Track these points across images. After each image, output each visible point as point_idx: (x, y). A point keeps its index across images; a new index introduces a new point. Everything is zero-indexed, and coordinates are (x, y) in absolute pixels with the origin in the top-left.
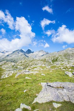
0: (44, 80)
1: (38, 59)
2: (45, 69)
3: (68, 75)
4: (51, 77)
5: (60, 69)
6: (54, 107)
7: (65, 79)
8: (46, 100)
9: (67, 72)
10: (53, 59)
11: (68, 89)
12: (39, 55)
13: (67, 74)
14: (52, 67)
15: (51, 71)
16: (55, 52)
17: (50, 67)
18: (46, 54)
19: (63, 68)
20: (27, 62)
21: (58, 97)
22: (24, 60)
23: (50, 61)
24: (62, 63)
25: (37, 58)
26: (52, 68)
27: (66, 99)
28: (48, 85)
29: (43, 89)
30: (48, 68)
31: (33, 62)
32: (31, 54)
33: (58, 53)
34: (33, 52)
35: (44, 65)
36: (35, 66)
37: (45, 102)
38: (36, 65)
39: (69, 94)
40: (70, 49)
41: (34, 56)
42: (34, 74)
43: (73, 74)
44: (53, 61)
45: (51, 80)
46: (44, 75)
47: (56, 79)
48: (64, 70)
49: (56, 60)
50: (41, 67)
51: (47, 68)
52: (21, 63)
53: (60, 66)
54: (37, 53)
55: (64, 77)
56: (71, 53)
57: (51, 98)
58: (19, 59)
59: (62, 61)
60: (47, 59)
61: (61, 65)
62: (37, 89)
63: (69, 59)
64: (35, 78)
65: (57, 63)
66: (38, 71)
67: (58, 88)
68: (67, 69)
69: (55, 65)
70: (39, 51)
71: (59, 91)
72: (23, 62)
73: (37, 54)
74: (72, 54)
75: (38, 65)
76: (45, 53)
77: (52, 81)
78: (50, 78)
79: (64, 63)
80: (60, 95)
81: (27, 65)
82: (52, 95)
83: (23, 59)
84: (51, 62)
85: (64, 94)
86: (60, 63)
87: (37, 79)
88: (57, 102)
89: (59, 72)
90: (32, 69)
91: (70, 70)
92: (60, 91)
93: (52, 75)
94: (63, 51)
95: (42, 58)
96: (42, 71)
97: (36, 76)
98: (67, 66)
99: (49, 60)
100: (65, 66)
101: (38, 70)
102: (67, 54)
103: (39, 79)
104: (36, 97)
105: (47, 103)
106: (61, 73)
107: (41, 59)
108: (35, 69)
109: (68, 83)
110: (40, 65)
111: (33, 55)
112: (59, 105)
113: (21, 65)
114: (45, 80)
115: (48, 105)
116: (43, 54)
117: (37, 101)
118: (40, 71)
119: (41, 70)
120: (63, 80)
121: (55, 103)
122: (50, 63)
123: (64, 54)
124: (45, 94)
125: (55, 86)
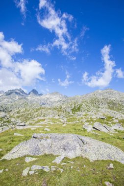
1: (50, 107)
10: (73, 106)
12: (51, 100)
19: (86, 122)
20: (28, 111)
22: (24, 107)
23: (69, 110)
24: (87, 113)
26: (70, 121)
31: (40, 112)
33: (82, 97)
36: (42, 118)
38: (44, 116)
40: (100, 91)
44: (74, 110)
49: (79, 109)
52: (18, 112)
53: (82, 118)
54: (47, 96)
56: (102, 97)
58: (15, 107)
59: (88, 111)
60: (63, 107)
63: (99, 107)
70: (52, 94)
72: (22, 111)
73: (48, 98)
74: (103, 99)
75: (47, 117)
81: (29, 117)
83: (23, 106)
84: (71, 112)
90: (35, 122)
95: (55, 105)
99: (67, 109)
100: (90, 117)
102: (95, 99)
107: (54, 107)
110: (51, 117)
111: (41, 100)
113: (18, 117)
122: (69, 113)
123: (90, 99)
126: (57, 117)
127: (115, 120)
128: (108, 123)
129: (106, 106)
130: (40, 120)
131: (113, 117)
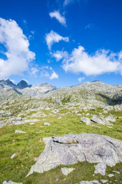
0: (47, 133)
1: (39, 98)
2: (51, 114)
3: (85, 123)
4: (60, 127)
5: (74, 113)
6: (63, 175)
7: (81, 128)
8: (50, 165)
9: (84, 117)
10: (63, 97)
11: (84, 143)
12: (40, 91)
13: (84, 121)
14: (62, 110)
15: (60, 117)
16: (66, 88)
17: (58, 111)
18: (52, 90)
19: (78, 113)
20: (18, 102)
21: (69, 157)
22: (13, 99)
23: (59, 101)
24: (77, 105)
25: (37, 97)
26: (62, 113)
27: (81, 159)
28: (54, 141)
29: (46, 148)
30: (56, 113)
31: (30, 103)
32: (28, 88)
33: (71, 88)
34: (30, 86)
35: (49, 109)
36: (34, 110)
37: (49, 169)
38: (35, 107)
39: (85, 151)
40: (89, 83)
41: (32, 93)
42: (31, 124)
43: (91, 120)
44: (64, 101)
45: (59, 132)
46: (49, 125)
47: (68, 130)
48: (79, 115)
49: (69, 100)
50: (43, 111)
51: (53, 113)
52: (7, 104)
54: (37, 88)
55: (79, 126)
56: (90, 89)
57: (58, 162)
58: (3, 98)
59: (77, 102)
60: (53, 98)
61: (75, 108)
62: (35, 150)
63: (87, 98)
64: (33, 131)
65: (70, 104)
66: (38, 118)
67: (70, 144)
68: (83, 114)
69: (66, 107)
70: (42, 85)
71: (71, 148)
72: (11, 103)
73: (38, 90)
75: (38, 109)
76: (51, 88)
77: (61, 134)
78: (59, 129)
79: (79, 104)
80: (72, 154)
81: (19, 108)
82: (60, 155)
83: (12, 97)
84: (61, 103)
85: (78, 152)
86: (73, 104)
87: (37, 132)
88: (67, 167)
89: (73, 119)
90: (28, 114)
91: (88, 114)
92: (73, 148)
93: (62, 123)
94: (78, 86)
95: (45, 96)
96: (46, 118)
97: (34, 126)
98: (84, 109)
99: (57, 100)
100: (81, 108)
101: (39, 116)
102: (84, 91)
103: (41, 131)
104: (34, 163)
105: (52, 170)
106: (75, 120)
107: (43, 99)
108: (34, 115)
109: (84, 134)
110: (42, 108)
111: (30, 91)
112: (71, 170)
113: (7, 109)
114: (49, 134)
115: (54, 173)
116: (47, 90)
117: (35, 171)
118: (41, 118)
119: (43, 116)
120: (78, 131)
121: (65, 168)
122: (59, 104)
123: (79, 91)
124: (49, 157)
125: (65, 142)
126: (48, 109)
127: (105, 111)
128: (98, 114)
129: (94, 97)
130: (32, 112)
131: (103, 108)
